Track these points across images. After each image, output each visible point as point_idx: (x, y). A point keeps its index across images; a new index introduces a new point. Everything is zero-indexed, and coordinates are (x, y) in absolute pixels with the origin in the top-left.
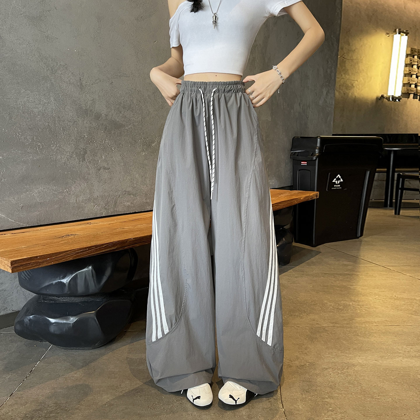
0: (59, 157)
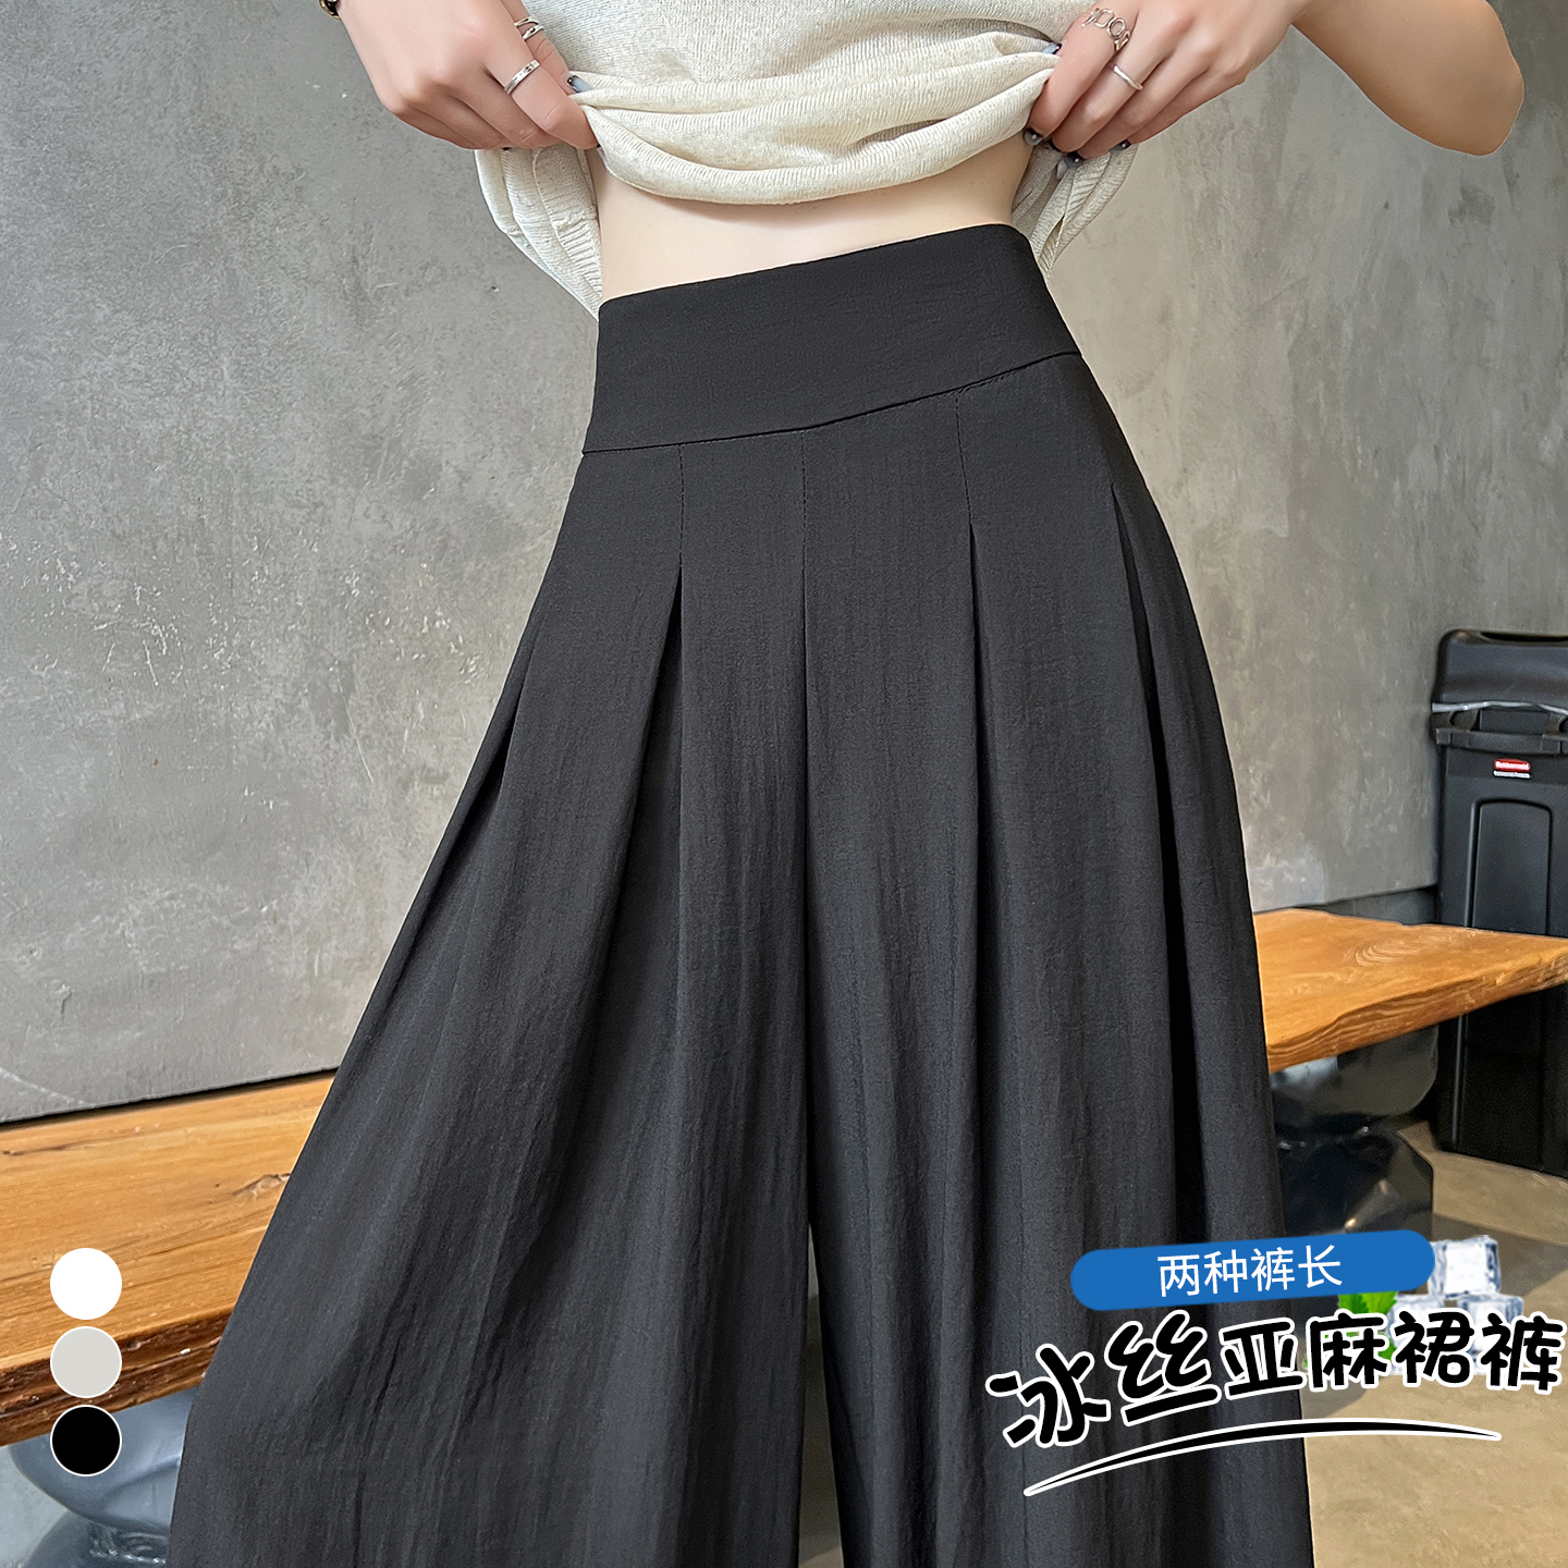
0: (241, 711)
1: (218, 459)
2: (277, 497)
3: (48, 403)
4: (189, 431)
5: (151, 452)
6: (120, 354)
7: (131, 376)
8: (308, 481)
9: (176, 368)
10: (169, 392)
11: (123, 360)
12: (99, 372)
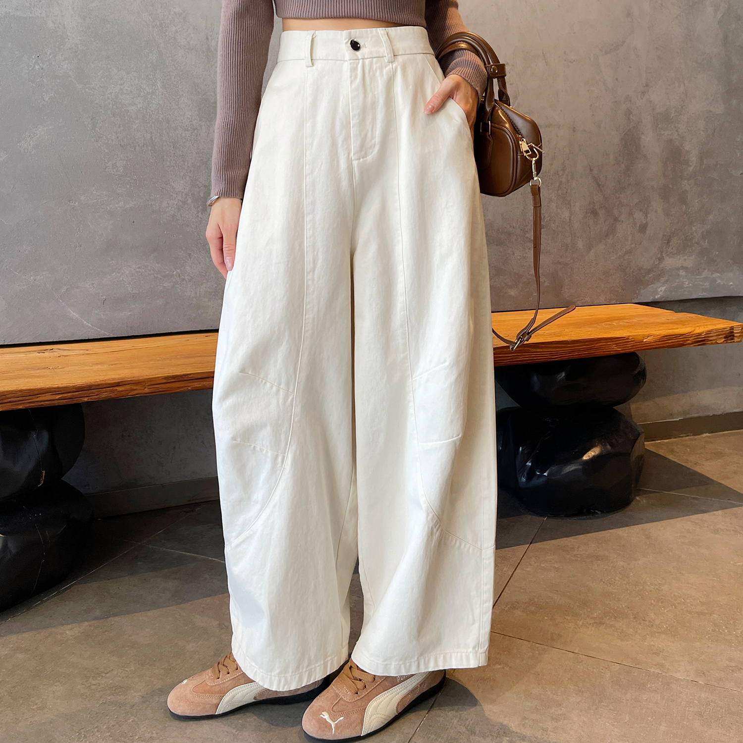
0: (165, 204)
1: (157, 117)
2: (179, 128)
3: (97, 104)
4: (146, 108)
5: (133, 117)
6: (121, 85)
7: (125, 92)
8: (191, 121)
9: (141, 87)
10: (139, 96)
11: (122, 87)
12: (114, 92)
